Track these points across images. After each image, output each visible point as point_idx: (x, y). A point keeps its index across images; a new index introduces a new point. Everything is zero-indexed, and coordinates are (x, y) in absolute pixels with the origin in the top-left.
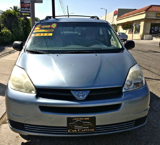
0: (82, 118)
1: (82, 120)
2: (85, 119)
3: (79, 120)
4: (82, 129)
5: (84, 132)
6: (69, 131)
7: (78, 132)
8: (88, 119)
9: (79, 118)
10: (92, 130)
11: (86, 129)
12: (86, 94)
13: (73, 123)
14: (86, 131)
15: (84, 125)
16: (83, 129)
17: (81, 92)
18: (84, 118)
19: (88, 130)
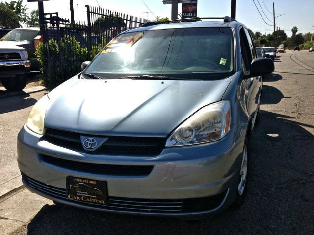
0: (87, 179)
1: (86, 183)
2: (90, 182)
3: (82, 182)
4: (87, 197)
5: (90, 202)
6: (69, 196)
7: (81, 200)
8: (95, 182)
9: (82, 179)
10: (102, 202)
11: (93, 199)
12: (98, 143)
13: (75, 186)
14: (92, 202)
15: (89, 191)
16: (89, 198)
17: (91, 139)
18: (89, 180)
19: (95, 201)
